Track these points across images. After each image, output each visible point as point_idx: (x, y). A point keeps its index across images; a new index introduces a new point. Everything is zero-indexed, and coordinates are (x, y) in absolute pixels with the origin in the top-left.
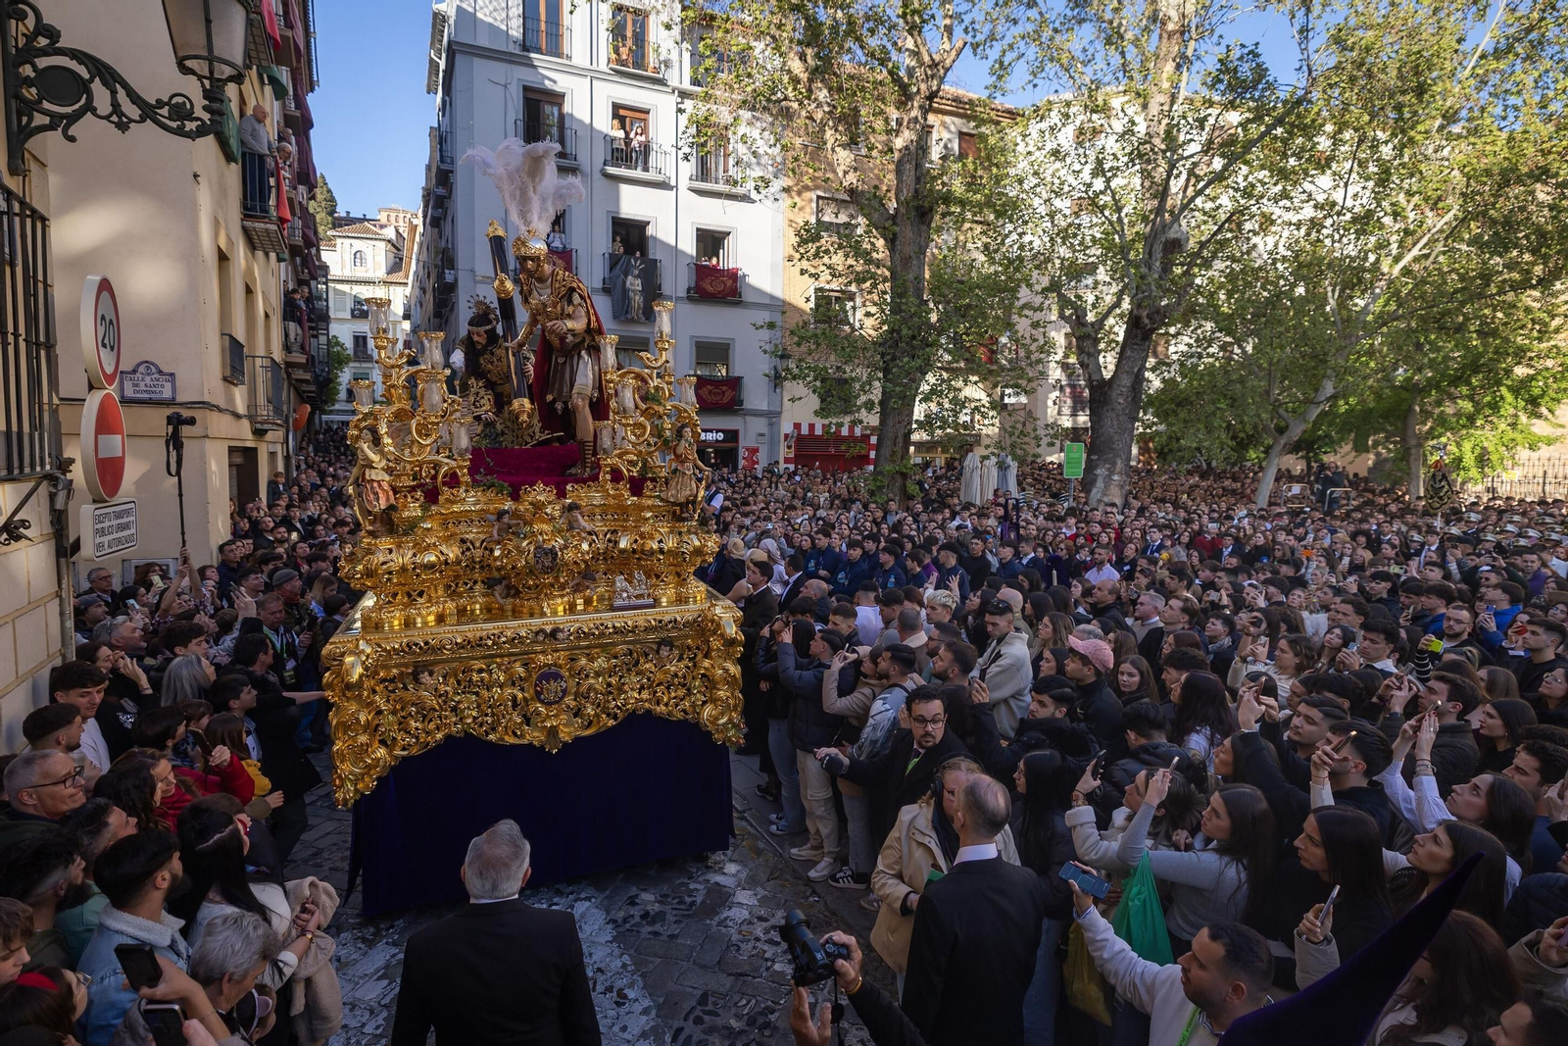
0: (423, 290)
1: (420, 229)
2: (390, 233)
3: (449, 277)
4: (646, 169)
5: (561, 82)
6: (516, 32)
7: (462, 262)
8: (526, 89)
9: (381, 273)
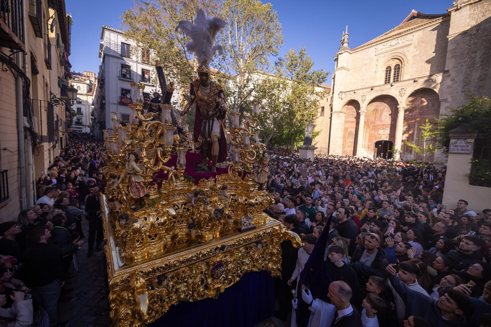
0: (97, 101)
1: (97, 85)
2: (88, 82)
3: (104, 102)
4: (149, 83)
5: (130, 64)
6: (119, 52)
7: (107, 99)
8: (122, 64)
9: (85, 92)
